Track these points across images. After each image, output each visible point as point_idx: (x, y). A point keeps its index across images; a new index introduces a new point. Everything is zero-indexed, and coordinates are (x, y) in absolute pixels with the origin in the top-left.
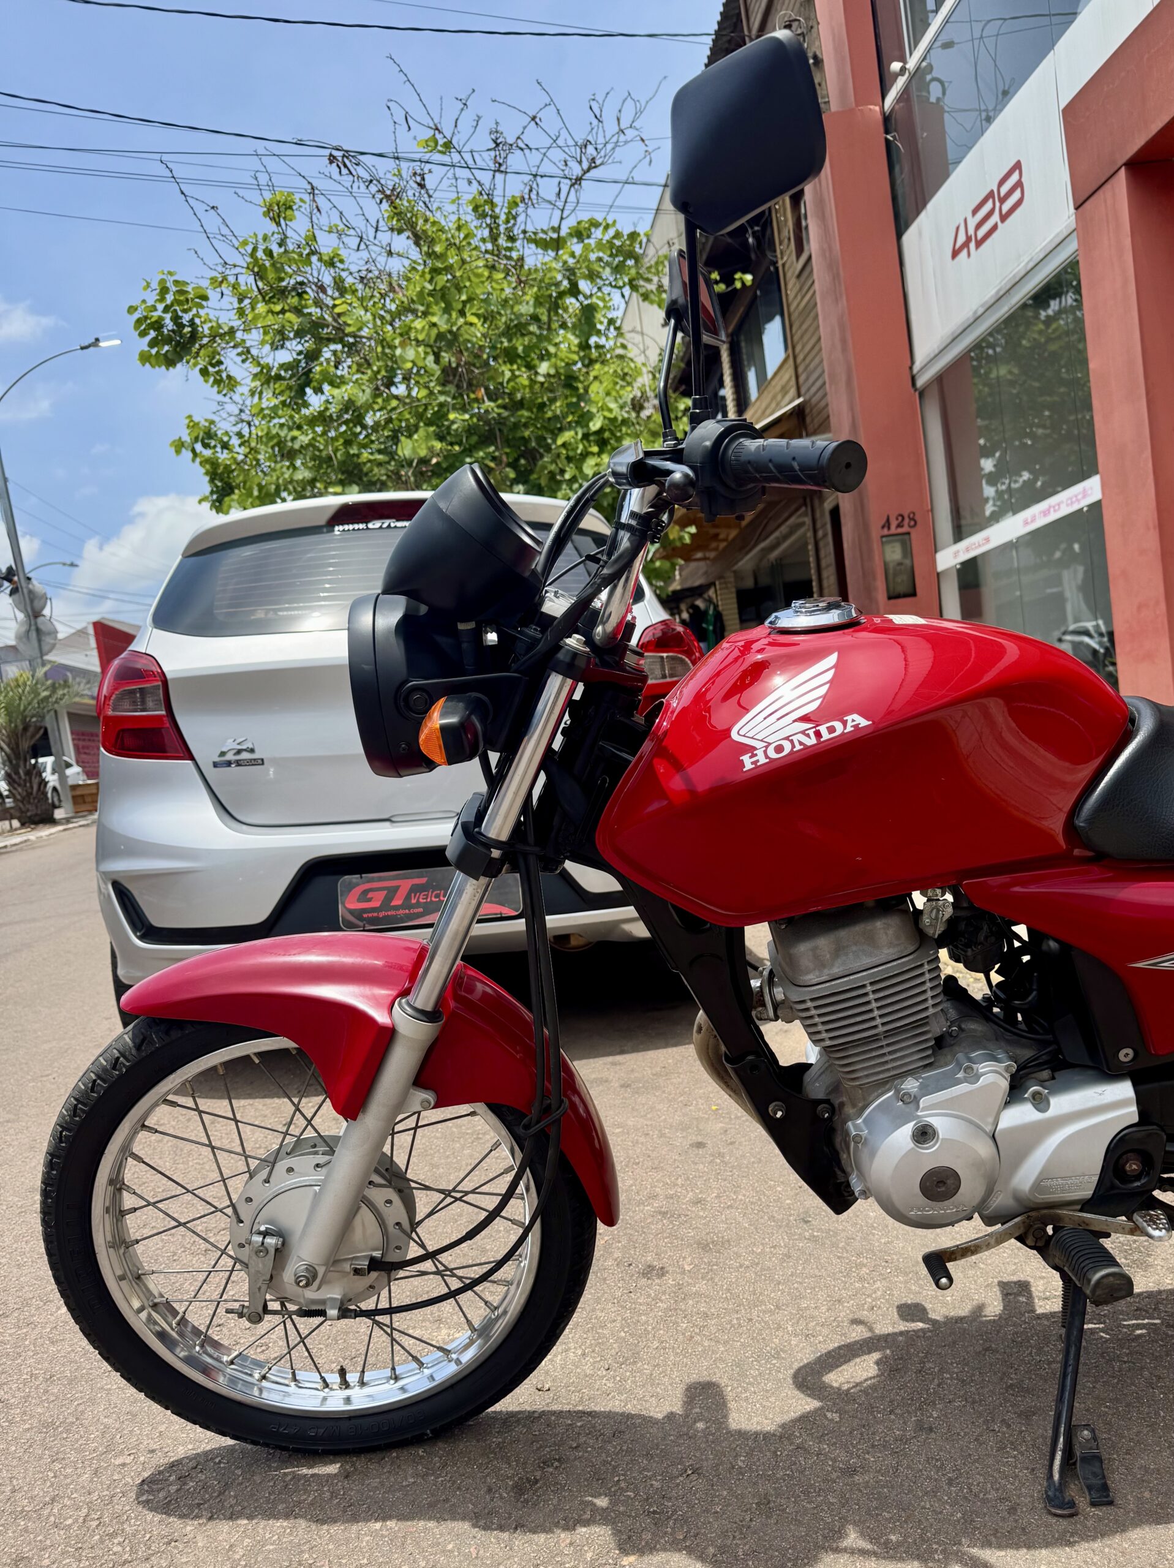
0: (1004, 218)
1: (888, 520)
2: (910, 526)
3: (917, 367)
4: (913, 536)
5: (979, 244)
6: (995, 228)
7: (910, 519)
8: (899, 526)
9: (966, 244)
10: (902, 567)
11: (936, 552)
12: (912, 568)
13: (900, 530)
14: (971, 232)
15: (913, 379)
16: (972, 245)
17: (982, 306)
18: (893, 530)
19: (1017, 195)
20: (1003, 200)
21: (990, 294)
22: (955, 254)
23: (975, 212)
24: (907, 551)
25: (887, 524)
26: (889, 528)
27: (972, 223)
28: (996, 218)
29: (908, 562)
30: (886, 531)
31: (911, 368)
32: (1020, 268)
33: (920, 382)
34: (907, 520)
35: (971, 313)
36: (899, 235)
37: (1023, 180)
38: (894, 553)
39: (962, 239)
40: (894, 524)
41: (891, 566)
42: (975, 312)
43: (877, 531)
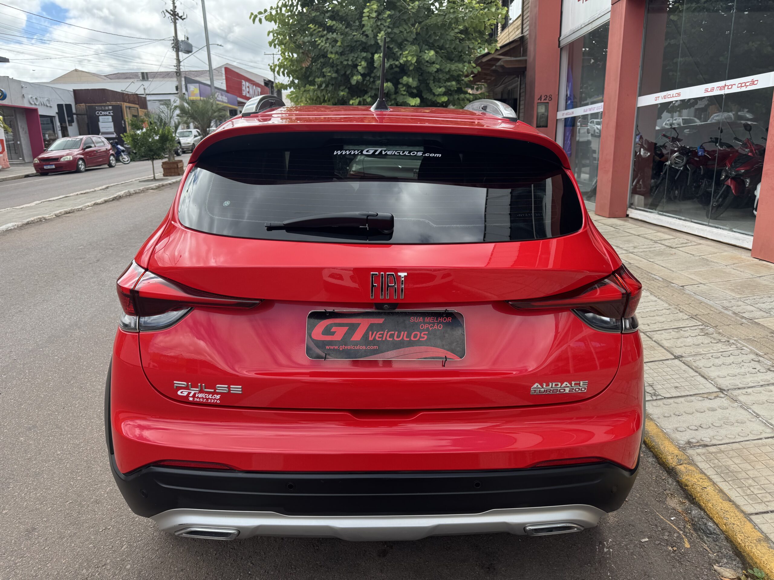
1: (541, 97)
3: (561, 38)
4: (550, 104)
7: (550, 97)
8: (545, 100)
10: (544, 116)
11: (557, 111)
12: (548, 116)
13: (545, 101)
15: (559, 42)
17: (584, 24)
18: (542, 101)
21: (587, 21)
24: (547, 109)
26: (541, 100)
29: (546, 114)
31: (559, 38)
33: (563, 43)
35: (580, 26)
38: (542, 110)
40: (543, 98)
41: (539, 114)
43: (536, 101)
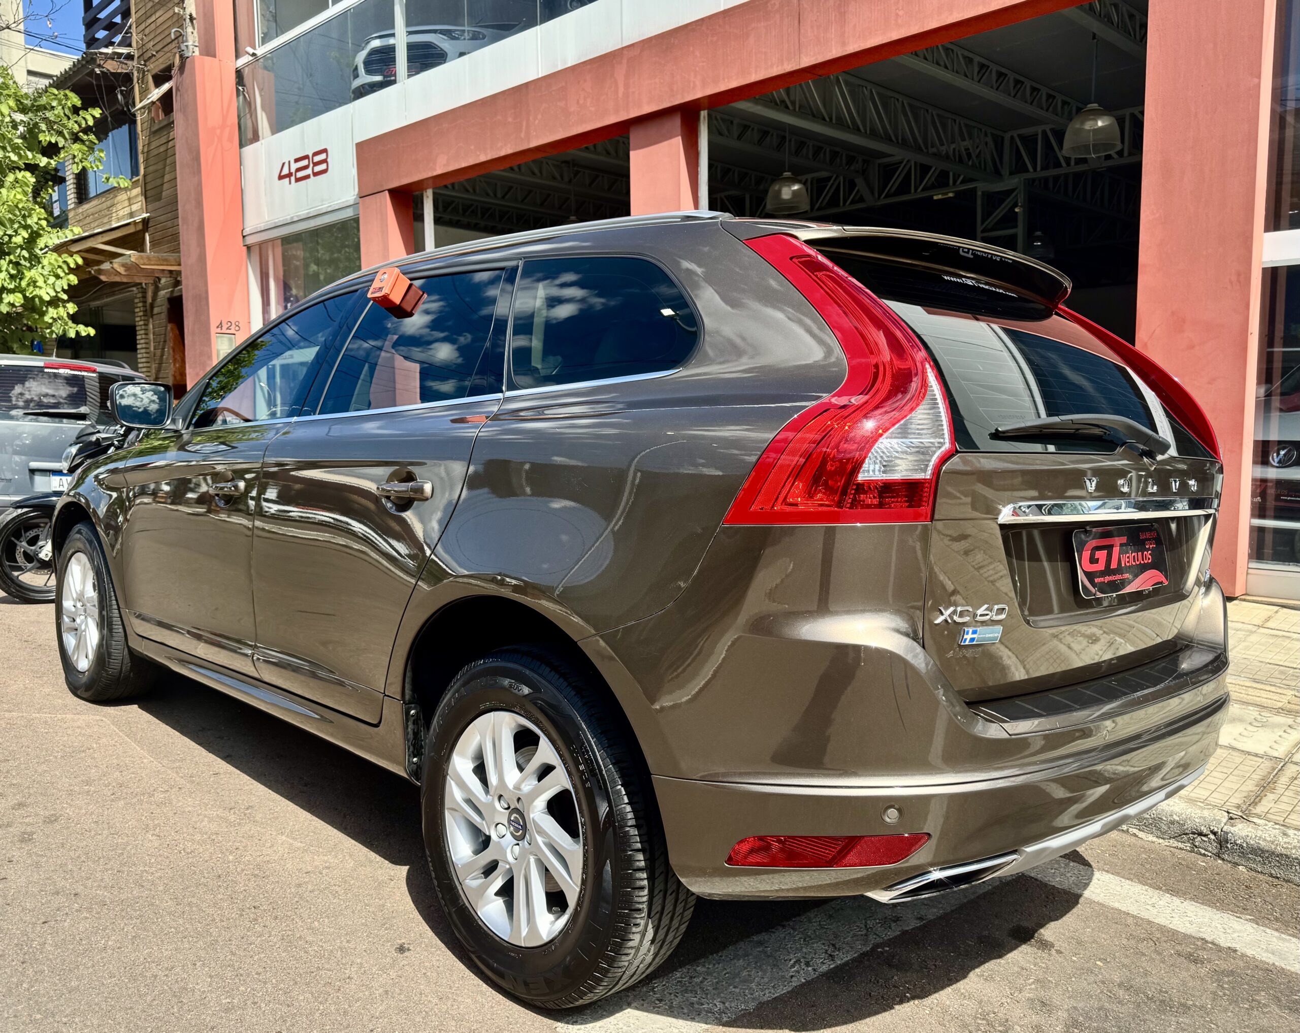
0: (315, 174)
1: (221, 323)
2: (236, 330)
4: (237, 336)
5: (298, 180)
6: (307, 177)
7: (236, 325)
8: (228, 328)
9: (289, 175)
13: (228, 331)
14: (293, 170)
15: (244, 238)
16: (293, 179)
17: (298, 216)
18: (224, 330)
19: (323, 167)
20: (316, 164)
21: (303, 213)
22: (281, 177)
23: (297, 160)
25: (220, 325)
26: (221, 328)
27: (294, 166)
28: (309, 171)
30: (219, 330)
32: (324, 207)
34: (233, 326)
35: (289, 217)
36: (241, 146)
37: (329, 160)
38: (224, 344)
39: (285, 171)
40: (225, 326)
42: (292, 218)
43: (213, 329)
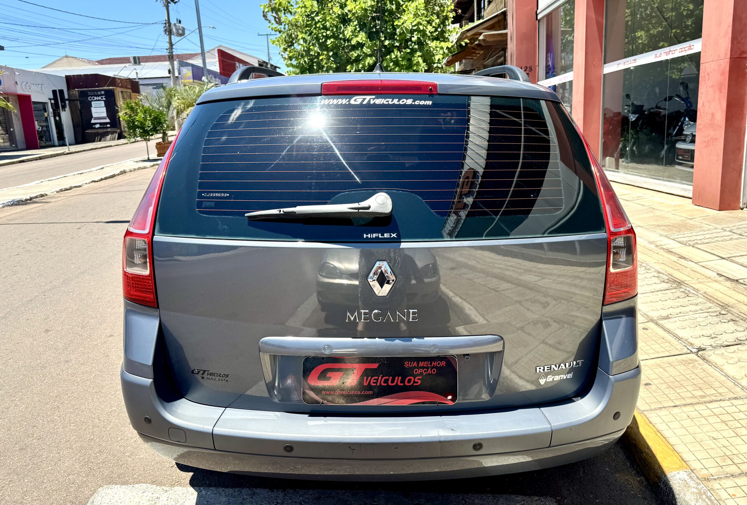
2: (529, 71)
3: (538, 11)
7: (530, 68)
8: (525, 70)
11: (538, 81)
15: (537, 15)
31: (536, 12)
33: (539, 17)
34: (528, 69)
40: (523, 69)
